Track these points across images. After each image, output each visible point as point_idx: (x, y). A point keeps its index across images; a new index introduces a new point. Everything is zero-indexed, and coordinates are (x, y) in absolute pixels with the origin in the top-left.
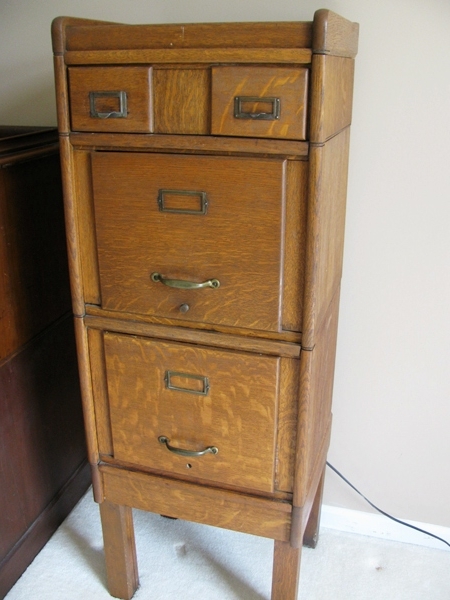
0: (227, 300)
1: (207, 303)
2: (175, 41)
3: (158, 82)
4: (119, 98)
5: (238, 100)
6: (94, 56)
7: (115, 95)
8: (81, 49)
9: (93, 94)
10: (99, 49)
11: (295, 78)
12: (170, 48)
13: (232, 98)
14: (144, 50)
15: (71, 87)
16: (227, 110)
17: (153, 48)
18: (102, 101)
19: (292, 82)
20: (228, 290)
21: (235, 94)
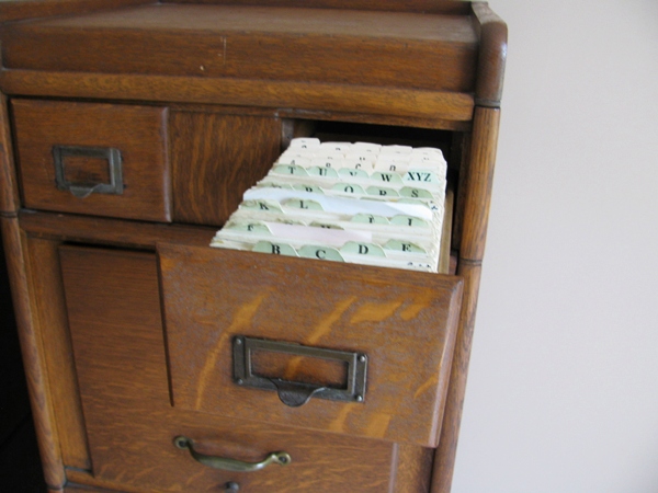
0: (302, 480)
1: (269, 483)
2: (210, 62)
3: (177, 135)
4: (108, 160)
5: (241, 344)
6: (55, 81)
7: (100, 153)
8: (30, 67)
9: (59, 150)
10: (64, 68)
11: (416, 308)
12: (200, 75)
13: (226, 336)
14: (149, 78)
15: (19, 135)
16: (210, 364)
17: (166, 72)
18: (77, 162)
19: (406, 315)
20: (305, 468)
21: (233, 328)
